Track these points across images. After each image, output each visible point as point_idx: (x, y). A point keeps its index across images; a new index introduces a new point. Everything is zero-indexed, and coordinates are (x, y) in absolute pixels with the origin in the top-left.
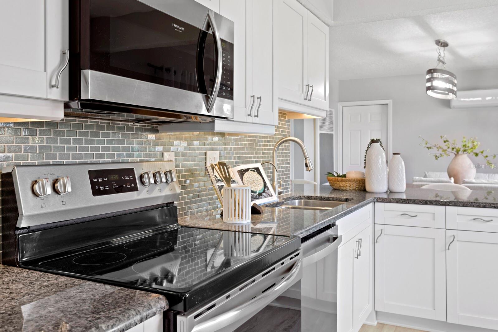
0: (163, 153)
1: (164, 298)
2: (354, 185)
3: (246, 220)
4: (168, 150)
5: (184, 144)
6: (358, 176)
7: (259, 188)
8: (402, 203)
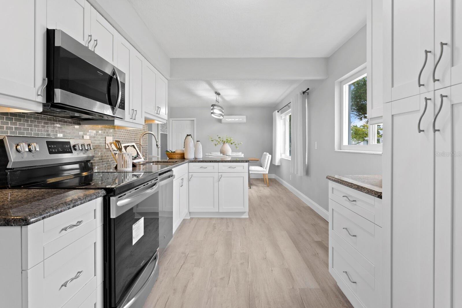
0: (83, 136)
1: (104, 190)
2: (179, 156)
3: (130, 169)
4: (86, 135)
5: (95, 132)
6: (181, 152)
7: (135, 154)
8: (201, 162)
